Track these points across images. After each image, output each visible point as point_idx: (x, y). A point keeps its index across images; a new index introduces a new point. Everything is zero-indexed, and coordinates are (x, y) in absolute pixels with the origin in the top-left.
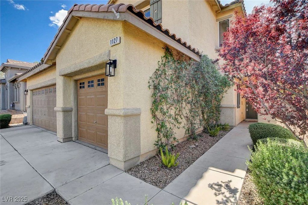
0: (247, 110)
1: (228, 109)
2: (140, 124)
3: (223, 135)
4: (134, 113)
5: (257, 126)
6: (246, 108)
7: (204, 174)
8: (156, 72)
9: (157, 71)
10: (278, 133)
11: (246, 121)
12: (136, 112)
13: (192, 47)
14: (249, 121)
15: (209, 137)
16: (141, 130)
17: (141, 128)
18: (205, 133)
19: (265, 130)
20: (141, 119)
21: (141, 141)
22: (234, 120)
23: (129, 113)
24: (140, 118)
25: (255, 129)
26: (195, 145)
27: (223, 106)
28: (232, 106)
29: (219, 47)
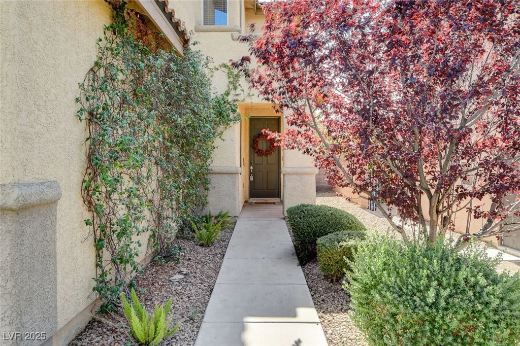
0: (252, 179)
1: (226, 176)
2: (55, 233)
3: (228, 241)
4: (46, 198)
5: (304, 212)
6: (250, 173)
7: (242, 337)
8: (92, 70)
9: (96, 69)
10: (339, 222)
11: (251, 204)
12: (49, 194)
13: (177, 17)
14: (256, 203)
15: (200, 249)
16: (57, 251)
17: (58, 243)
18: (184, 239)
19: (319, 217)
20: (58, 216)
21: (59, 287)
22: (237, 202)
23: (34, 199)
24: (56, 210)
25: (300, 218)
26: (180, 273)
27: (216, 170)
28: (234, 170)
29: (202, 24)
